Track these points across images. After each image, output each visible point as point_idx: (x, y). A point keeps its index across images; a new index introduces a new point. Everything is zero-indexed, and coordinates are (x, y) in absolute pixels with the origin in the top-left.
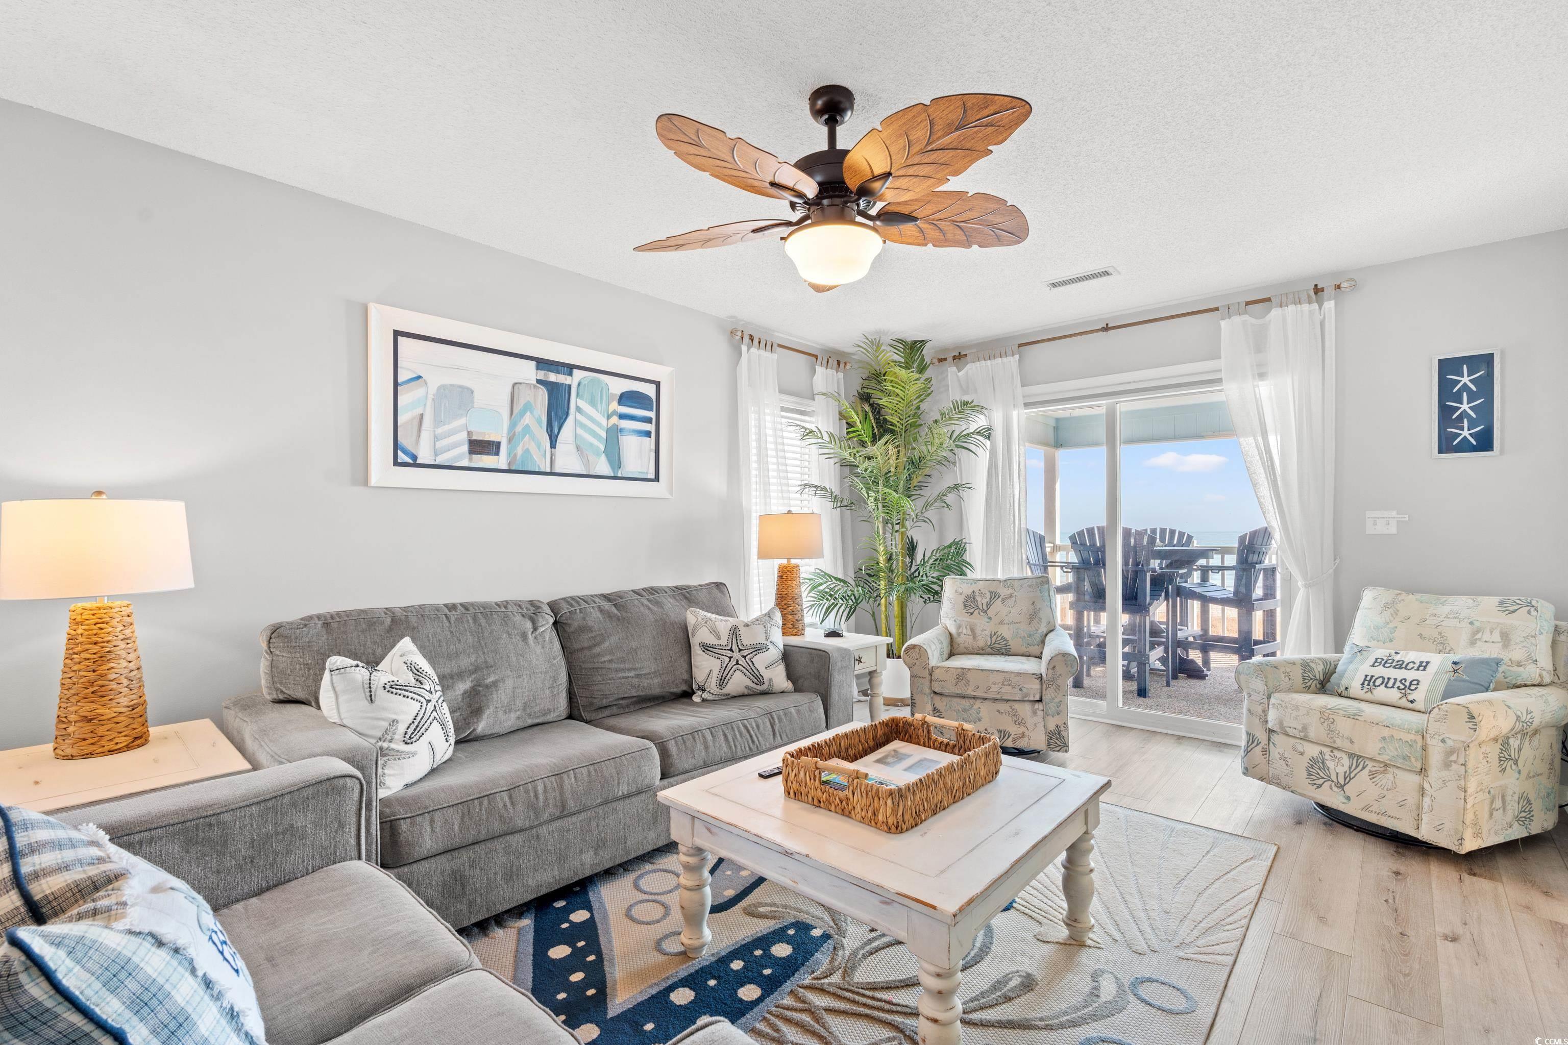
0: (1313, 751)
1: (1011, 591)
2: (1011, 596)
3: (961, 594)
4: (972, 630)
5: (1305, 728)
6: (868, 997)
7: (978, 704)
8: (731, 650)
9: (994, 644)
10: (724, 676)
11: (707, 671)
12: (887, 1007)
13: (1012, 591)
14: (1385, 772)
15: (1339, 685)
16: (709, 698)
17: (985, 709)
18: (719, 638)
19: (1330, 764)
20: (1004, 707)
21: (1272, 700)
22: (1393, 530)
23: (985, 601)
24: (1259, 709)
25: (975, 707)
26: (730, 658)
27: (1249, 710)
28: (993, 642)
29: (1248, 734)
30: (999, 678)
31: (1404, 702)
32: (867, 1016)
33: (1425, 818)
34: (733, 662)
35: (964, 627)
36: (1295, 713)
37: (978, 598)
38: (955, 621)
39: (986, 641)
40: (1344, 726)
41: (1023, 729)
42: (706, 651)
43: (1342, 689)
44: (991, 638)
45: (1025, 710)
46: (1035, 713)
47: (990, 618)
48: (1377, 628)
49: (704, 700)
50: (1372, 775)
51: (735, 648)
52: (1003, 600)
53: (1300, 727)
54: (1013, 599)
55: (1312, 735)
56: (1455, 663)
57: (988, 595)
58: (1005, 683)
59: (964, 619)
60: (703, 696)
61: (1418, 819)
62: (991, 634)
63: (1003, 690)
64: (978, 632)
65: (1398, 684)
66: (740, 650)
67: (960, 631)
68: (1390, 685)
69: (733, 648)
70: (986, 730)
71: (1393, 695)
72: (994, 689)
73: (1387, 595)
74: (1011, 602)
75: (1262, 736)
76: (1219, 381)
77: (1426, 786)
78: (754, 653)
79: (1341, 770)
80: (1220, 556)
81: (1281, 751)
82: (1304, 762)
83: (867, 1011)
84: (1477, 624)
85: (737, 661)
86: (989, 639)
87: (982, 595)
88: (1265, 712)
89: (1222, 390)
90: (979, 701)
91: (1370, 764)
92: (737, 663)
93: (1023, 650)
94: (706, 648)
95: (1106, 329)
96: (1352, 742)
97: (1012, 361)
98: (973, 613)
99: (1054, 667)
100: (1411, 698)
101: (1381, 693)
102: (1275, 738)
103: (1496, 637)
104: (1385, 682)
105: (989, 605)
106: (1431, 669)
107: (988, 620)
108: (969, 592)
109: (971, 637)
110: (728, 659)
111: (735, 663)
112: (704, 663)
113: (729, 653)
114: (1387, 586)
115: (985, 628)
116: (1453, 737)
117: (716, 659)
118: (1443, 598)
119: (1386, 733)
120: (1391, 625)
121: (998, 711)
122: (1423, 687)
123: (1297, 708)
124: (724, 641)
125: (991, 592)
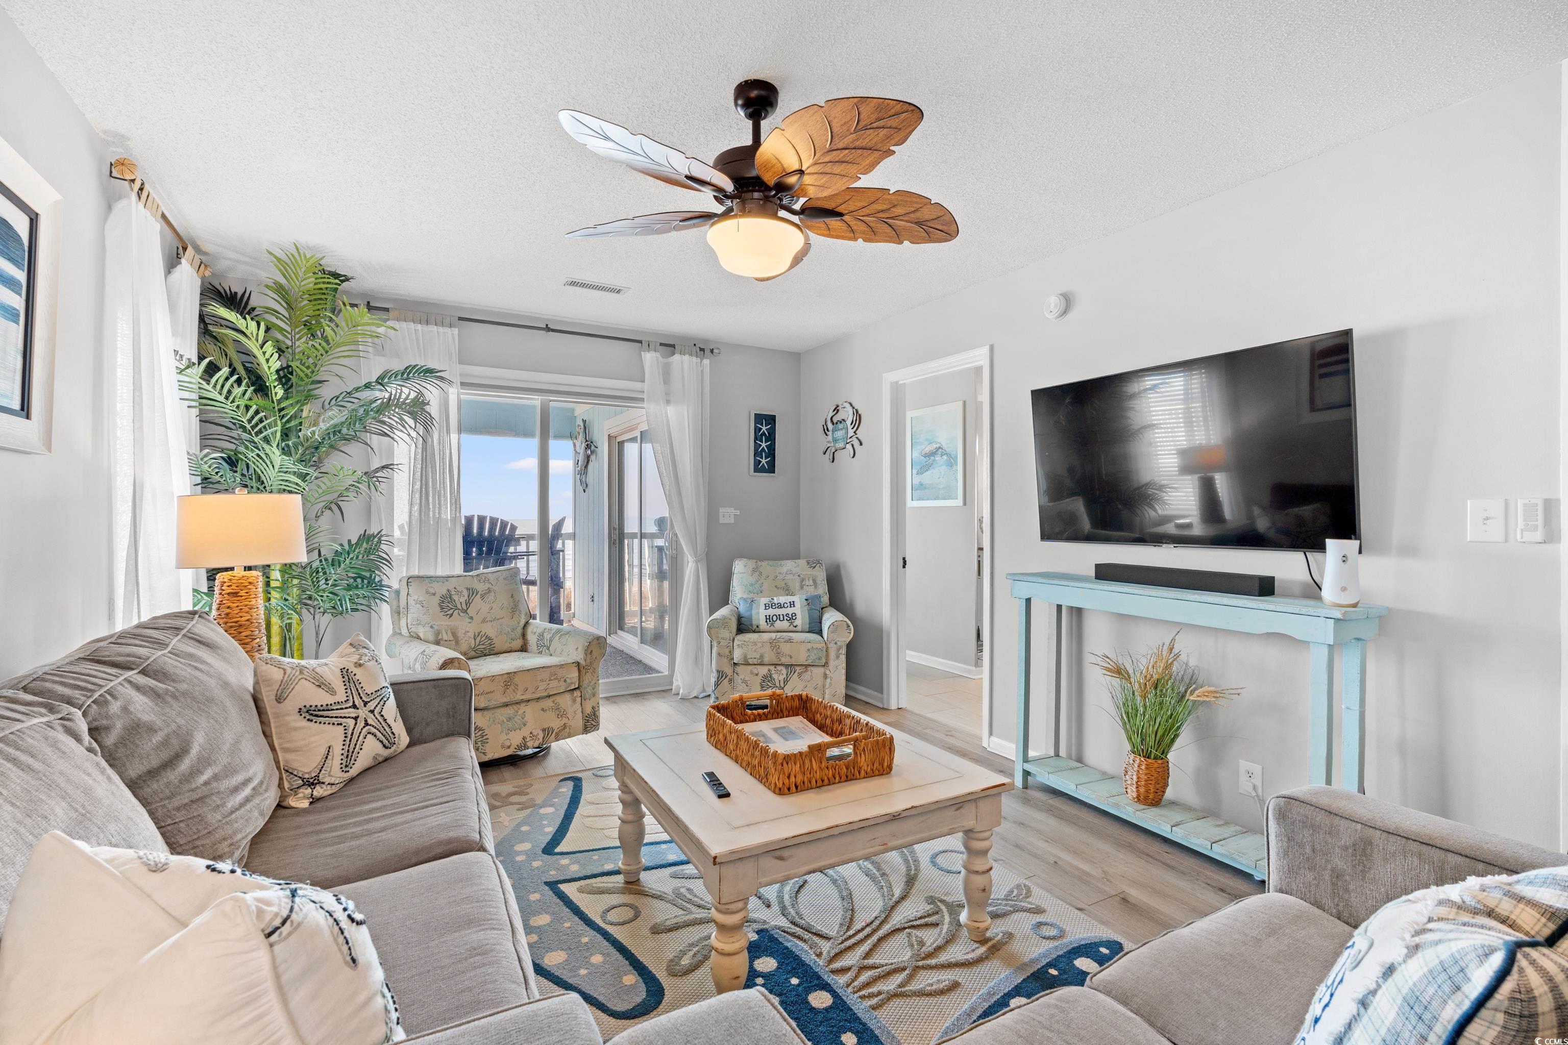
0: (763, 670)
1: (487, 585)
2: (489, 591)
3: (434, 594)
4: (454, 634)
5: (762, 656)
6: (854, 935)
7: (523, 708)
8: (354, 706)
9: (479, 645)
10: (351, 750)
11: (323, 750)
12: (868, 930)
13: (490, 586)
14: (806, 671)
15: (752, 625)
16: (326, 793)
17: (529, 711)
18: (333, 692)
19: (775, 676)
20: (548, 703)
21: (736, 642)
22: (732, 521)
23: (463, 600)
24: (727, 651)
25: (520, 712)
26: (356, 718)
27: (719, 654)
28: (477, 643)
29: (718, 671)
30: (546, 675)
31: (792, 628)
32: (880, 940)
33: (827, 692)
34: (361, 723)
35: (444, 632)
36: (754, 648)
37: (456, 597)
38: (432, 627)
39: (470, 644)
40: (785, 648)
41: (565, 720)
42: (315, 719)
43: (755, 627)
44: (475, 640)
45: (565, 701)
46: (574, 701)
47: (472, 618)
48: (751, 585)
49: (314, 801)
50: (800, 675)
51: (358, 702)
52: (483, 597)
53: (758, 656)
54: (492, 594)
55: (766, 660)
56: (806, 600)
57: (466, 593)
58: (552, 678)
59: (443, 623)
60: (315, 793)
61: (824, 694)
62: (475, 635)
63: (550, 686)
64: (460, 634)
65: (786, 618)
66: (366, 704)
67: (440, 637)
68: (782, 619)
69: (357, 703)
70: (531, 733)
71: (785, 625)
72: (542, 686)
73: (751, 564)
74: (491, 597)
75: (728, 670)
76: (642, 400)
77: (828, 672)
78: (382, 703)
79: (782, 678)
80: (525, 542)
81: (742, 677)
82: (758, 679)
83: (875, 938)
84: (802, 576)
85: (366, 721)
86: (473, 641)
87: (459, 593)
88: (731, 652)
89: (643, 408)
90: (523, 705)
91: (798, 668)
92: (367, 724)
93: (507, 646)
94: (313, 713)
95: (548, 329)
96: (791, 657)
97: (452, 334)
98: (452, 614)
99: (592, 651)
100: (795, 624)
101: (779, 625)
102: (739, 669)
103: (811, 583)
104: (778, 617)
105: (468, 603)
106: (798, 604)
107: (470, 620)
108: (444, 592)
109: (454, 642)
110: (353, 721)
111: (363, 724)
112: (313, 739)
113: (352, 712)
114: (749, 557)
115: (467, 629)
116: (841, 640)
117: (336, 727)
118: (779, 563)
119: (809, 646)
120: (759, 582)
121: (543, 710)
122: (799, 616)
123: (755, 643)
124: (341, 696)
125: (468, 589)
